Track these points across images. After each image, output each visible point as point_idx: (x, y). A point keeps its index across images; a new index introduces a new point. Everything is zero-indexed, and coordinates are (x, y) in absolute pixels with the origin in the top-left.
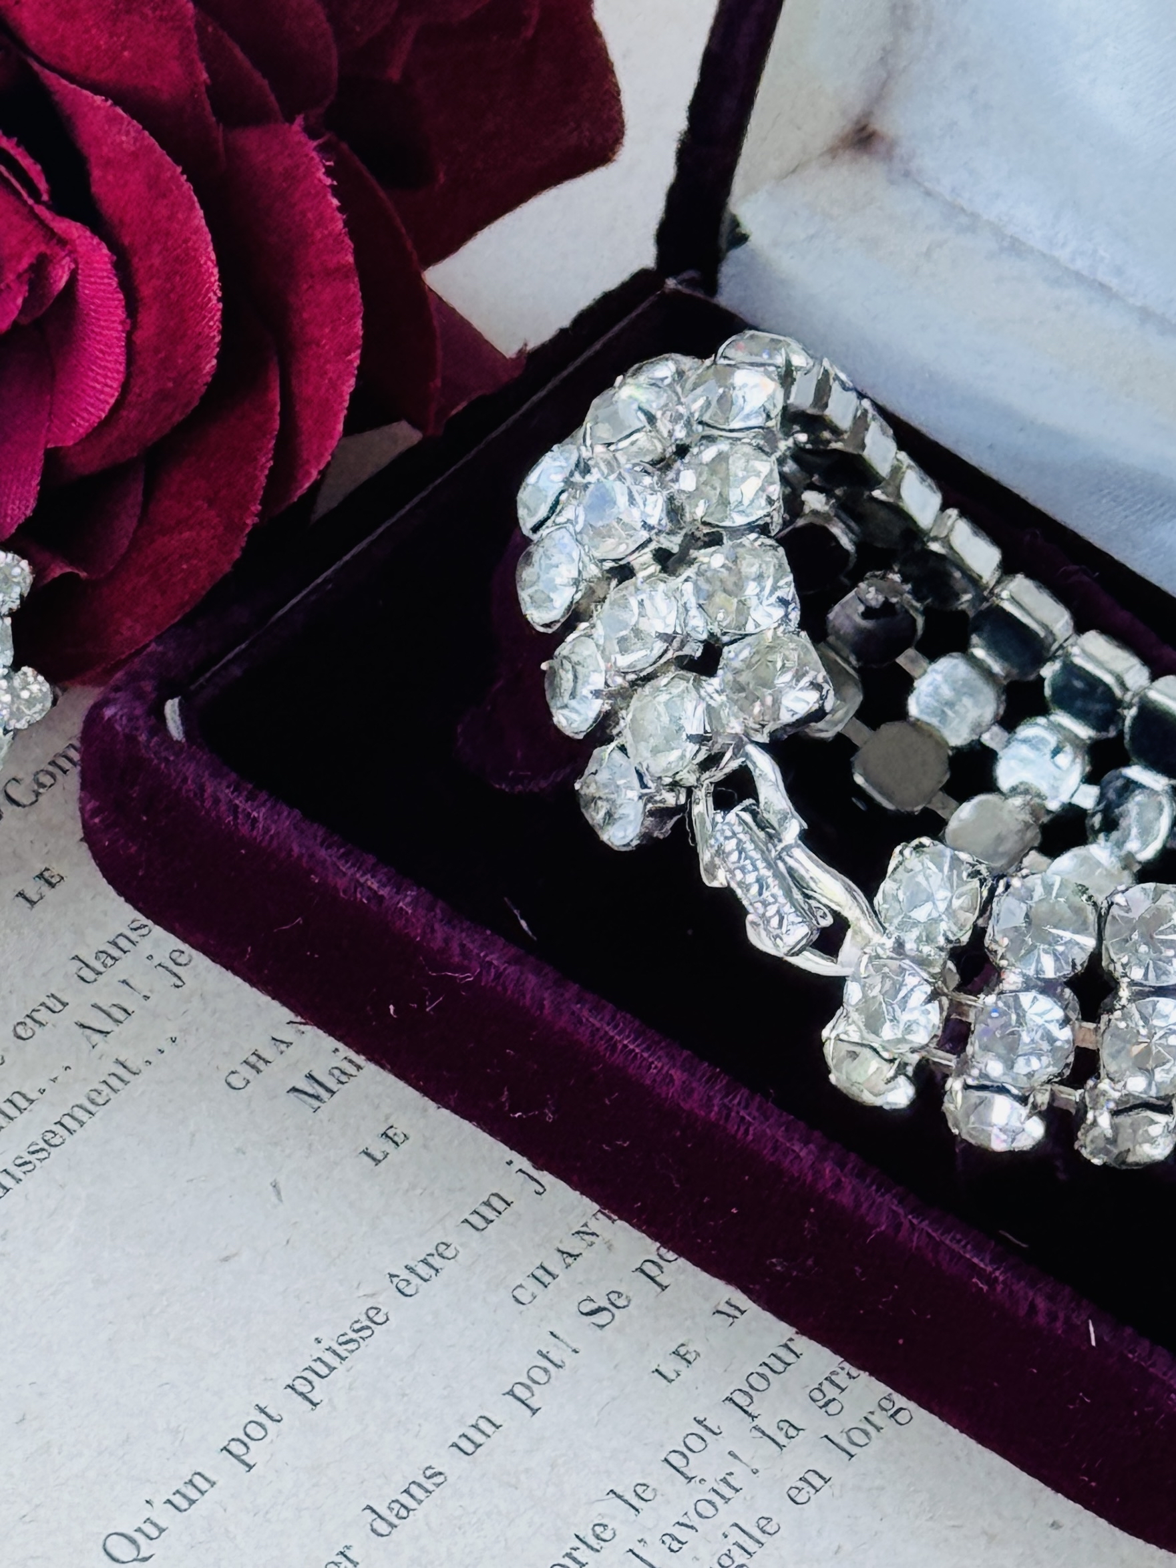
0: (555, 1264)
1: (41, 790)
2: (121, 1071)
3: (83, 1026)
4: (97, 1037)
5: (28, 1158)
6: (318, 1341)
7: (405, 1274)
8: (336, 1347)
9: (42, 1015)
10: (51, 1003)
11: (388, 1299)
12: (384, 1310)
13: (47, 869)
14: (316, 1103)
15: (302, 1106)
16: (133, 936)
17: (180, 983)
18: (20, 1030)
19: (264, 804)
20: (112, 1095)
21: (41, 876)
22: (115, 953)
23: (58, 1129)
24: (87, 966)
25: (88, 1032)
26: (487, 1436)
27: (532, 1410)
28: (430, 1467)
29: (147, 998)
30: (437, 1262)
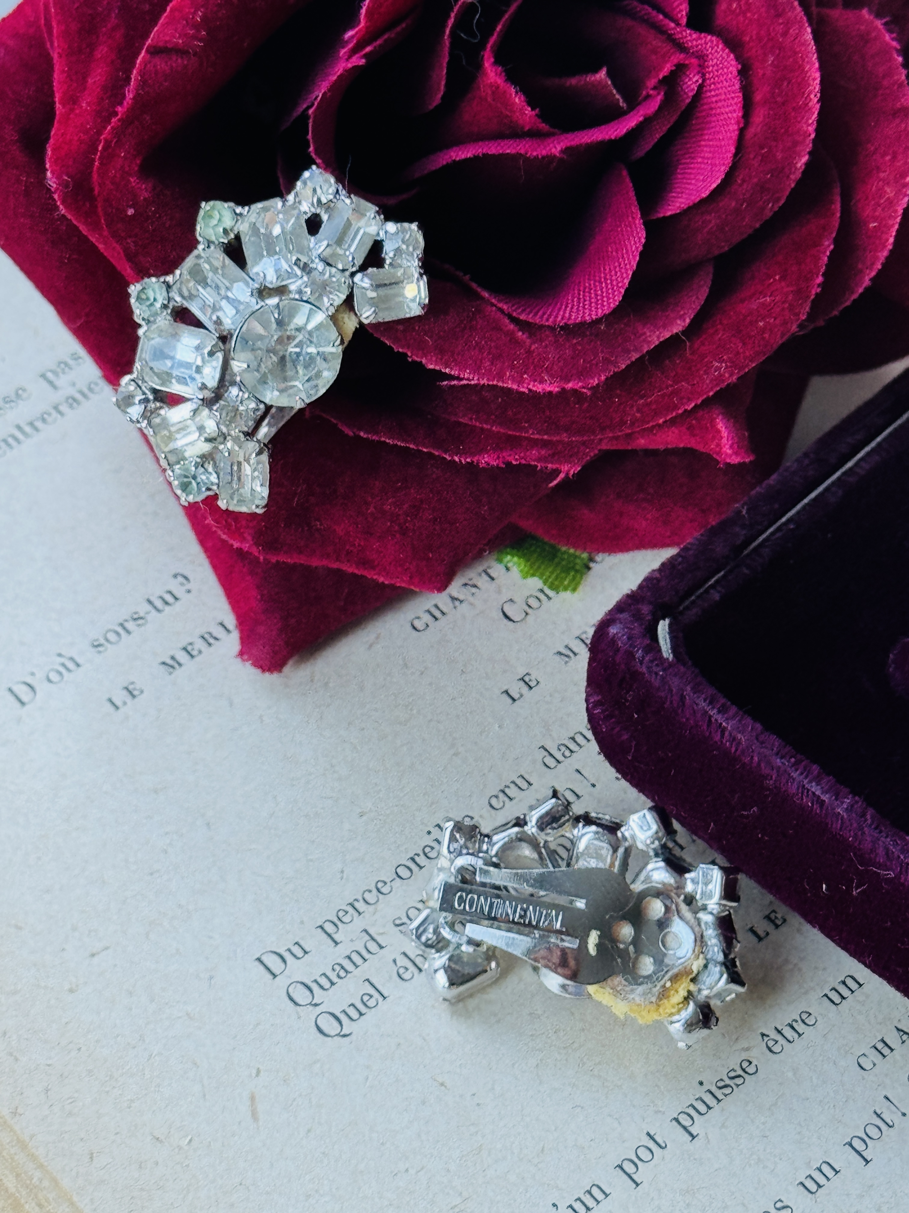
0: (893, 1039)
1: (529, 611)
6: (701, 1083)
7: (773, 1035)
8: (714, 1089)
9: (512, 791)
10: (520, 782)
11: (758, 1054)
12: (755, 1062)
13: (528, 674)
16: (588, 735)
18: (494, 802)
19: (733, 718)
21: (522, 679)
22: (573, 746)
24: (551, 755)
26: (828, 1179)
27: (865, 1160)
28: (780, 1200)
29: (594, 785)
30: (800, 1027)
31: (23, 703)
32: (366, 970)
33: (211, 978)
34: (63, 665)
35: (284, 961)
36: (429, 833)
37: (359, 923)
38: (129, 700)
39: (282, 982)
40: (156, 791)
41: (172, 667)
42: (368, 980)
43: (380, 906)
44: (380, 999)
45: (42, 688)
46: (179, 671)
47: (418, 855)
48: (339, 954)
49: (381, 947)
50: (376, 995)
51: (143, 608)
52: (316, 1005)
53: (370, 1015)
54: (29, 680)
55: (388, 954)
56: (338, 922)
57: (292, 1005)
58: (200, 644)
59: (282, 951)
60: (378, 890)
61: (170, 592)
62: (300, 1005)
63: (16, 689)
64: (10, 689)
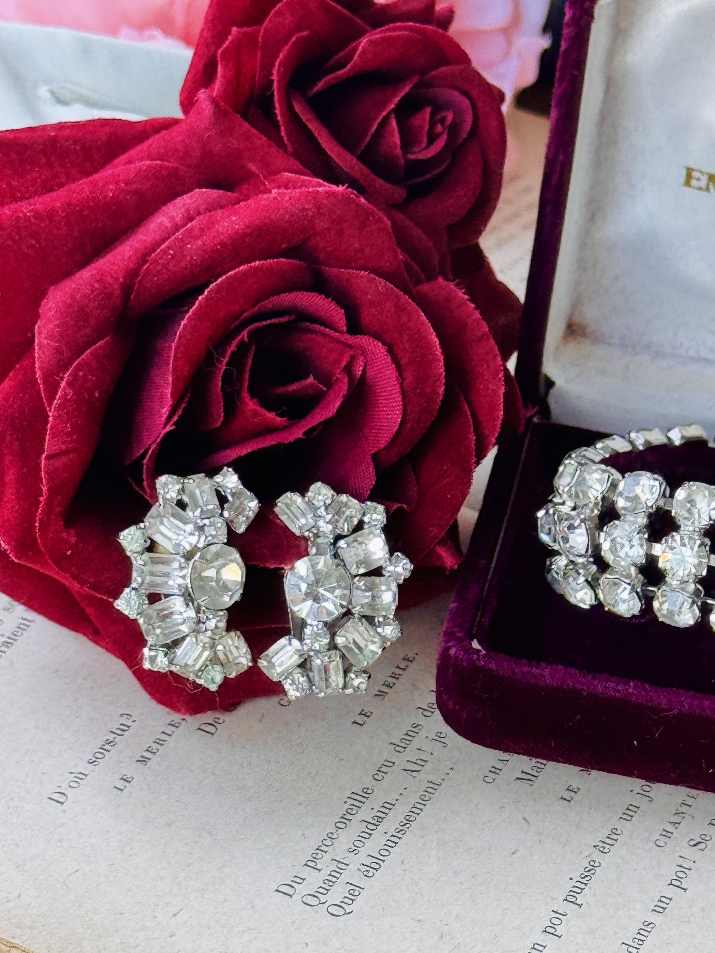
0: (670, 828)
2: (431, 785)
3: (405, 770)
4: (414, 774)
5: (401, 828)
6: (571, 879)
7: (601, 845)
8: (581, 880)
9: (384, 769)
10: (387, 764)
11: (596, 856)
12: (597, 860)
13: (363, 710)
14: (530, 782)
15: (524, 785)
16: (416, 730)
17: (445, 745)
18: (376, 777)
20: (432, 796)
21: (361, 714)
22: (409, 738)
23: (410, 814)
24: (398, 746)
25: (409, 772)
26: (668, 904)
27: (684, 889)
28: (646, 921)
29: (432, 754)
30: (614, 837)
31: (62, 803)
32: (345, 877)
33: (253, 907)
34: (75, 777)
35: (293, 887)
36: (346, 802)
37: (327, 857)
38: (127, 784)
39: (297, 897)
40: (168, 825)
41: (145, 761)
42: (348, 883)
43: (336, 845)
44: (360, 890)
45: (69, 792)
46: (150, 763)
47: (344, 815)
48: (324, 875)
49: (347, 865)
50: (357, 889)
51: (111, 737)
52: (324, 903)
53: (358, 900)
54: (59, 790)
55: (353, 867)
56: (314, 859)
57: (308, 907)
58: (155, 746)
59: (289, 883)
60: (330, 838)
61: (122, 724)
62: (314, 906)
63: (52, 797)
64: (50, 798)
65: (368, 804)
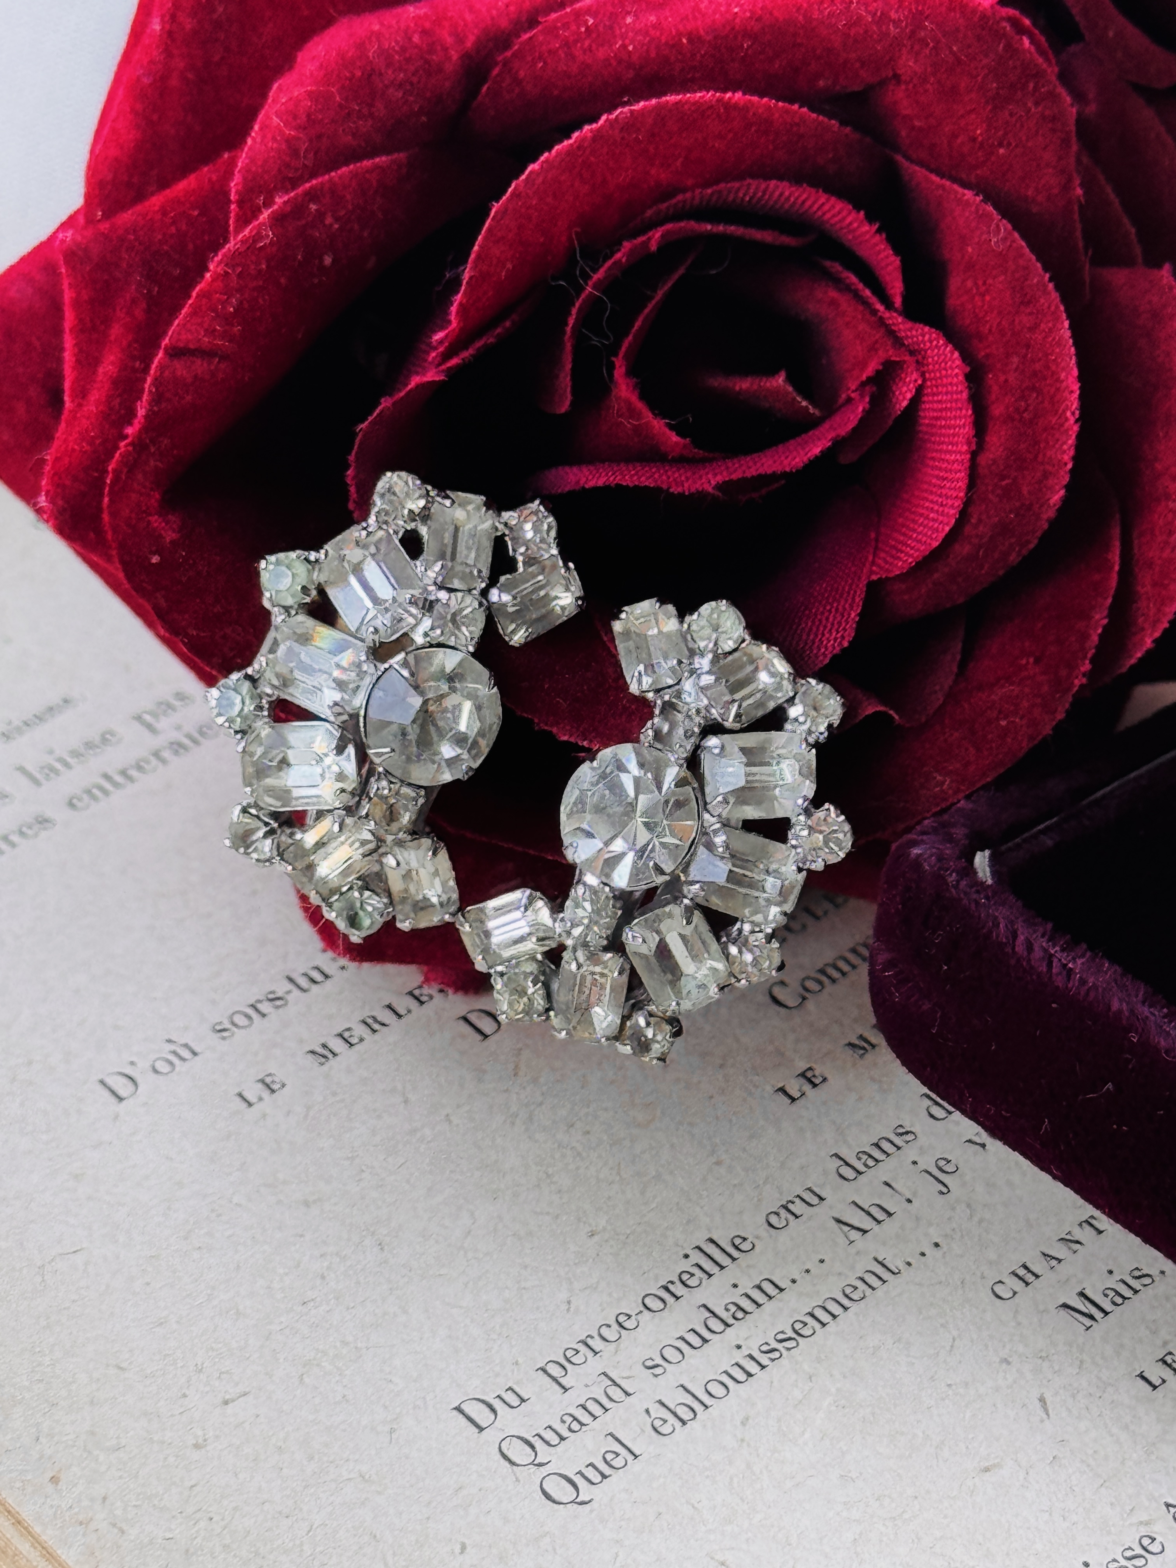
1: (807, 995)
2: (879, 1270)
3: (839, 1221)
4: (854, 1235)
5: (774, 1345)
6: (1085, 1565)
9: (798, 1207)
10: (808, 1196)
11: (1163, 1530)
12: (1159, 1539)
13: (810, 1069)
14: (1088, 1322)
15: (1073, 1325)
16: (898, 1141)
17: (945, 1190)
18: (774, 1220)
20: (869, 1291)
21: (803, 1075)
22: (877, 1154)
23: (808, 1320)
24: (847, 1164)
25: (846, 1229)
29: (909, 1201)
31: (120, 1099)
32: (609, 1421)
33: (392, 1431)
34: (175, 1053)
35: (493, 1410)
36: (686, 1256)
37: (595, 1365)
38: (266, 1094)
39: (492, 1436)
40: (307, 1204)
41: (324, 1056)
42: (611, 1434)
43: (623, 1343)
44: (630, 1458)
45: (146, 1081)
46: (333, 1062)
47: (672, 1282)
48: (570, 1403)
49: (627, 1394)
50: (624, 1452)
51: (282, 987)
52: (540, 1465)
53: (616, 1478)
54: (129, 1071)
55: (637, 1403)
56: (566, 1362)
57: (507, 1464)
58: (360, 1030)
59: (490, 1399)
60: (620, 1325)
61: (317, 968)
62: (518, 1465)
63: (110, 1081)
64: (102, 1082)
65: (732, 1272)
